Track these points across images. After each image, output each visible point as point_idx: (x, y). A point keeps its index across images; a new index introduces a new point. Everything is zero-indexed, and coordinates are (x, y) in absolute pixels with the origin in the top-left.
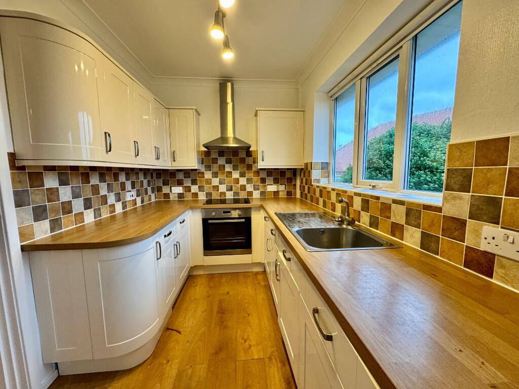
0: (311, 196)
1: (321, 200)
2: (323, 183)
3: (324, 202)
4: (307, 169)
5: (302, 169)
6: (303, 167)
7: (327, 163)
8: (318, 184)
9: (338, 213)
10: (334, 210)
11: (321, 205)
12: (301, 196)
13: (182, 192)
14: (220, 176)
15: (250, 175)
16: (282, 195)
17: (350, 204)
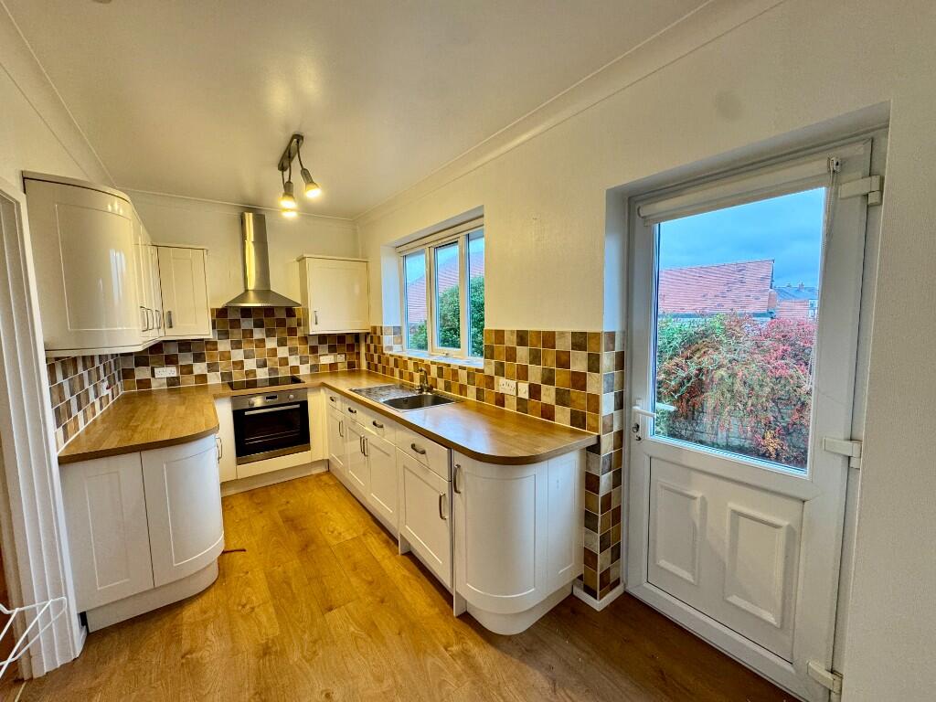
0: (384, 367)
1: (397, 371)
2: (396, 351)
3: (401, 373)
4: (375, 333)
5: (368, 333)
6: (370, 331)
7: (400, 328)
8: (390, 353)
9: (417, 383)
10: (412, 380)
11: (397, 377)
12: (369, 368)
13: (175, 375)
14: (246, 346)
15: (294, 342)
16: (342, 367)
17: (428, 373)
